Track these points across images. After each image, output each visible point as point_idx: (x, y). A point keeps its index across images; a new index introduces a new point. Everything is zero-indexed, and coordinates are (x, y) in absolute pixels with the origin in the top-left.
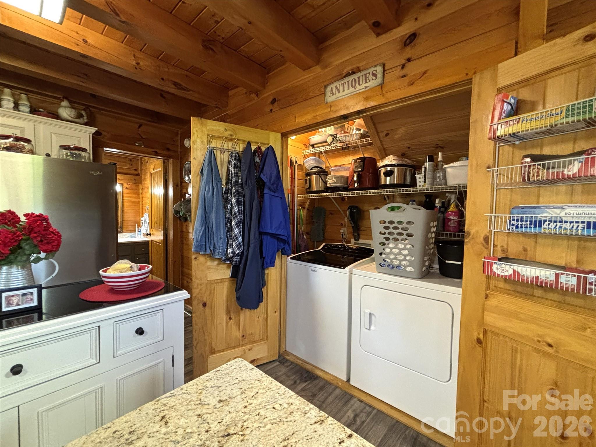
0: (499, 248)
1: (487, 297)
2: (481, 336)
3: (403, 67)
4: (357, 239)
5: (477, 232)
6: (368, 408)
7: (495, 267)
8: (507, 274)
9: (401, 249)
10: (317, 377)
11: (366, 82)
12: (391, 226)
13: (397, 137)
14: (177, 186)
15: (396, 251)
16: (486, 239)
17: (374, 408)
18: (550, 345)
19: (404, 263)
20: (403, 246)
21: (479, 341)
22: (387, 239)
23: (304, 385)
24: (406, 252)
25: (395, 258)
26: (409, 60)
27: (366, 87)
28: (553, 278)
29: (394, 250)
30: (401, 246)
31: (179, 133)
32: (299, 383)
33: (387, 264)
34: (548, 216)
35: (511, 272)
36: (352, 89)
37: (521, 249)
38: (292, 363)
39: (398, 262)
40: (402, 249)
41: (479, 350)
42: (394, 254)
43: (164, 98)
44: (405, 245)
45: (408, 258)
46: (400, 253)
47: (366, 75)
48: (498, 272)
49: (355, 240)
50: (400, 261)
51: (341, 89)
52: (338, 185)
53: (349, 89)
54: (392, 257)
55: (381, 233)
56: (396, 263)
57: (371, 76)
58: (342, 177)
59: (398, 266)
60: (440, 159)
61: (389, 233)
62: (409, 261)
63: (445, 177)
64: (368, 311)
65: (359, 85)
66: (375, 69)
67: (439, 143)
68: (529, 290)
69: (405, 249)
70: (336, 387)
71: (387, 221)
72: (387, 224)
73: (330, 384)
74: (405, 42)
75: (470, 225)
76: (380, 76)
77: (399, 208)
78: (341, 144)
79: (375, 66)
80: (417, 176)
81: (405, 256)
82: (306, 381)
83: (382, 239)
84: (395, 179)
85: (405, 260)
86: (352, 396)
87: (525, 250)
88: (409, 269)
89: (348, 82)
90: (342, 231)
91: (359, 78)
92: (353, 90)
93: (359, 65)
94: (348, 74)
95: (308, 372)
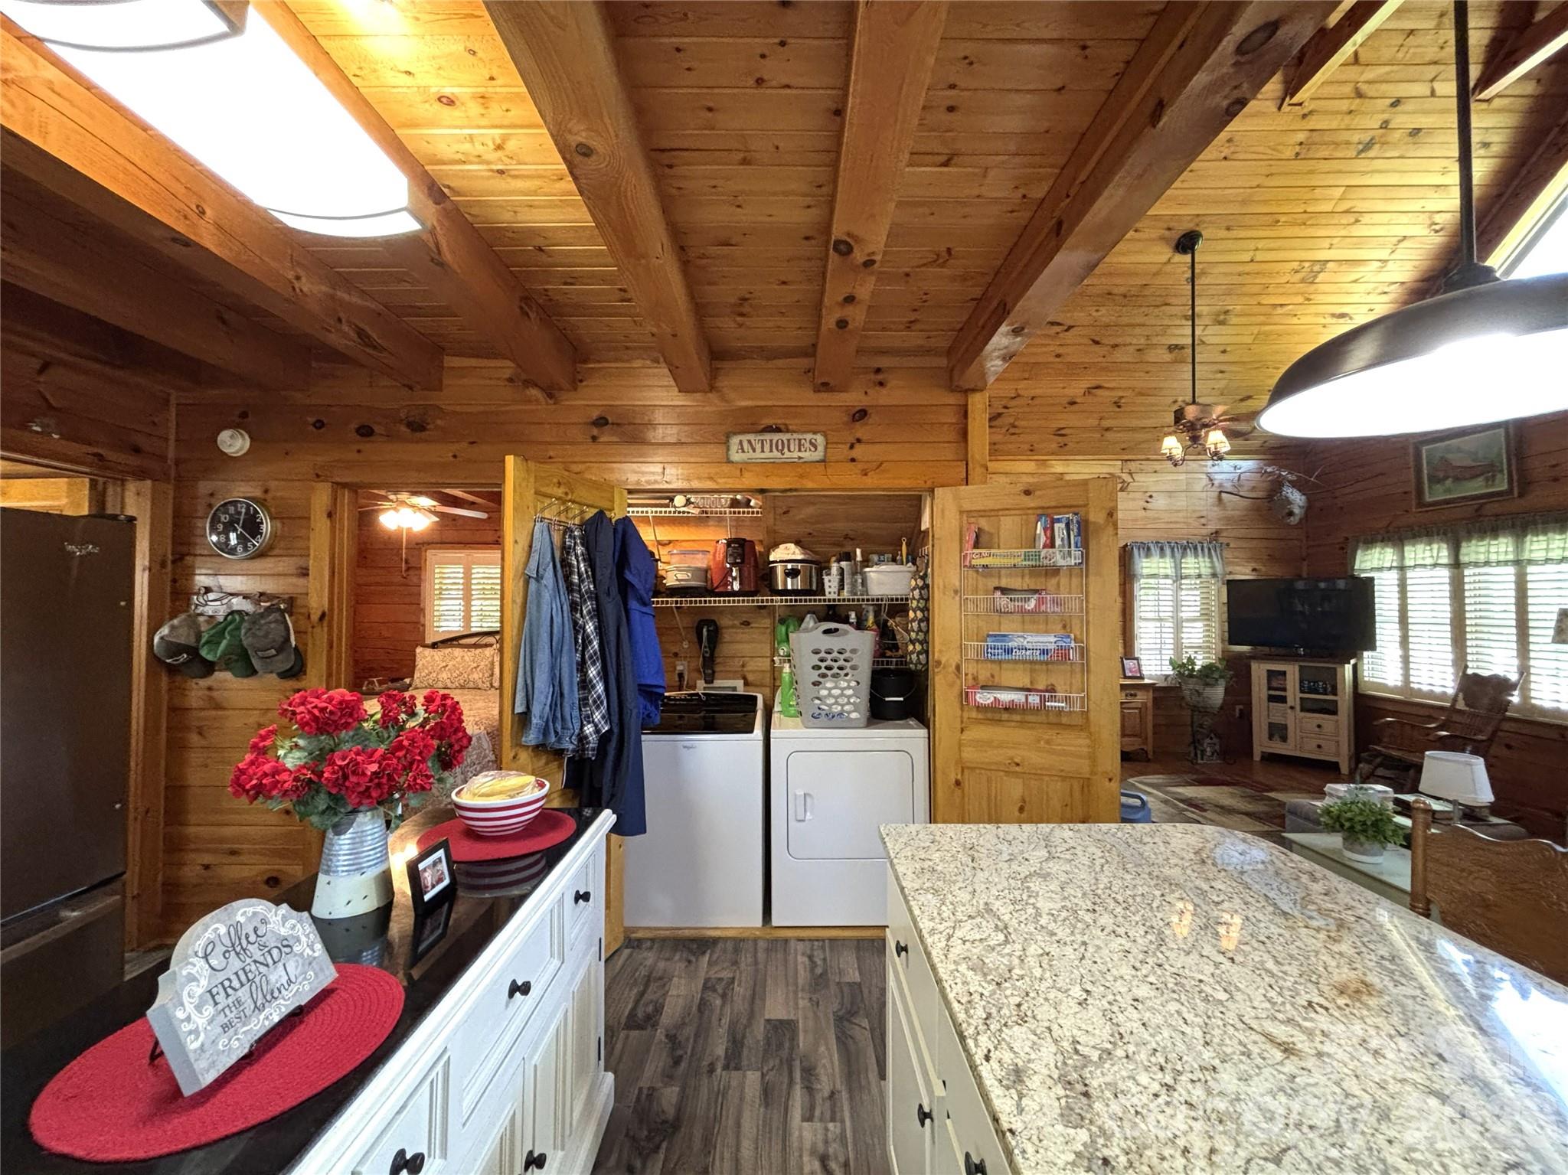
0: (970, 677)
1: (962, 730)
2: (959, 777)
3: (852, 447)
4: (709, 680)
5: (947, 661)
6: (816, 943)
7: (978, 695)
8: (989, 702)
9: (843, 689)
10: (715, 941)
11: (800, 450)
12: (829, 657)
13: (798, 518)
14: (163, 565)
15: (836, 692)
16: (958, 668)
17: (823, 940)
18: (1018, 765)
19: (847, 708)
20: (846, 684)
21: (958, 783)
22: (824, 676)
23: (707, 958)
24: (850, 692)
25: (836, 703)
26: (859, 441)
27: (800, 458)
28: (1023, 700)
29: (833, 691)
30: (844, 684)
31: (173, 401)
32: (697, 960)
33: (823, 713)
34: (1015, 644)
35: (992, 699)
36: (776, 454)
37: (989, 675)
38: (653, 940)
39: (839, 708)
40: (845, 689)
41: (958, 792)
42: (834, 697)
43: (224, 322)
44: (849, 682)
45: (852, 700)
46: (842, 695)
47: (800, 440)
48: (981, 701)
49: (706, 682)
50: (843, 706)
51: (758, 447)
52: (693, 583)
53: (771, 451)
54: (831, 701)
55: (813, 668)
56: (837, 709)
57: (807, 445)
58: (699, 569)
59: (840, 714)
60: (859, 558)
61: (827, 668)
62: (854, 704)
63: (864, 583)
64: (800, 793)
65: (789, 450)
66: (815, 437)
67: (850, 533)
68: (997, 716)
69: (849, 687)
70: (755, 940)
71: (823, 650)
72: (823, 655)
73: (743, 940)
74: (854, 415)
75: (941, 651)
76: (821, 448)
77: (836, 630)
78: (696, 511)
79: (815, 433)
80: (826, 579)
81: (849, 697)
82: (704, 953)
83: (814, 676)
84: (797, 583)
85: (849, 703)
86: (786, 941)
87: (993, 676)
88: (854, 715)
89: (771, 441)
90: (680, 668)
91: (789, 440)
92: (779, 455)
93: (787, 422)
94: (769, 429)
95: (693, 940)
